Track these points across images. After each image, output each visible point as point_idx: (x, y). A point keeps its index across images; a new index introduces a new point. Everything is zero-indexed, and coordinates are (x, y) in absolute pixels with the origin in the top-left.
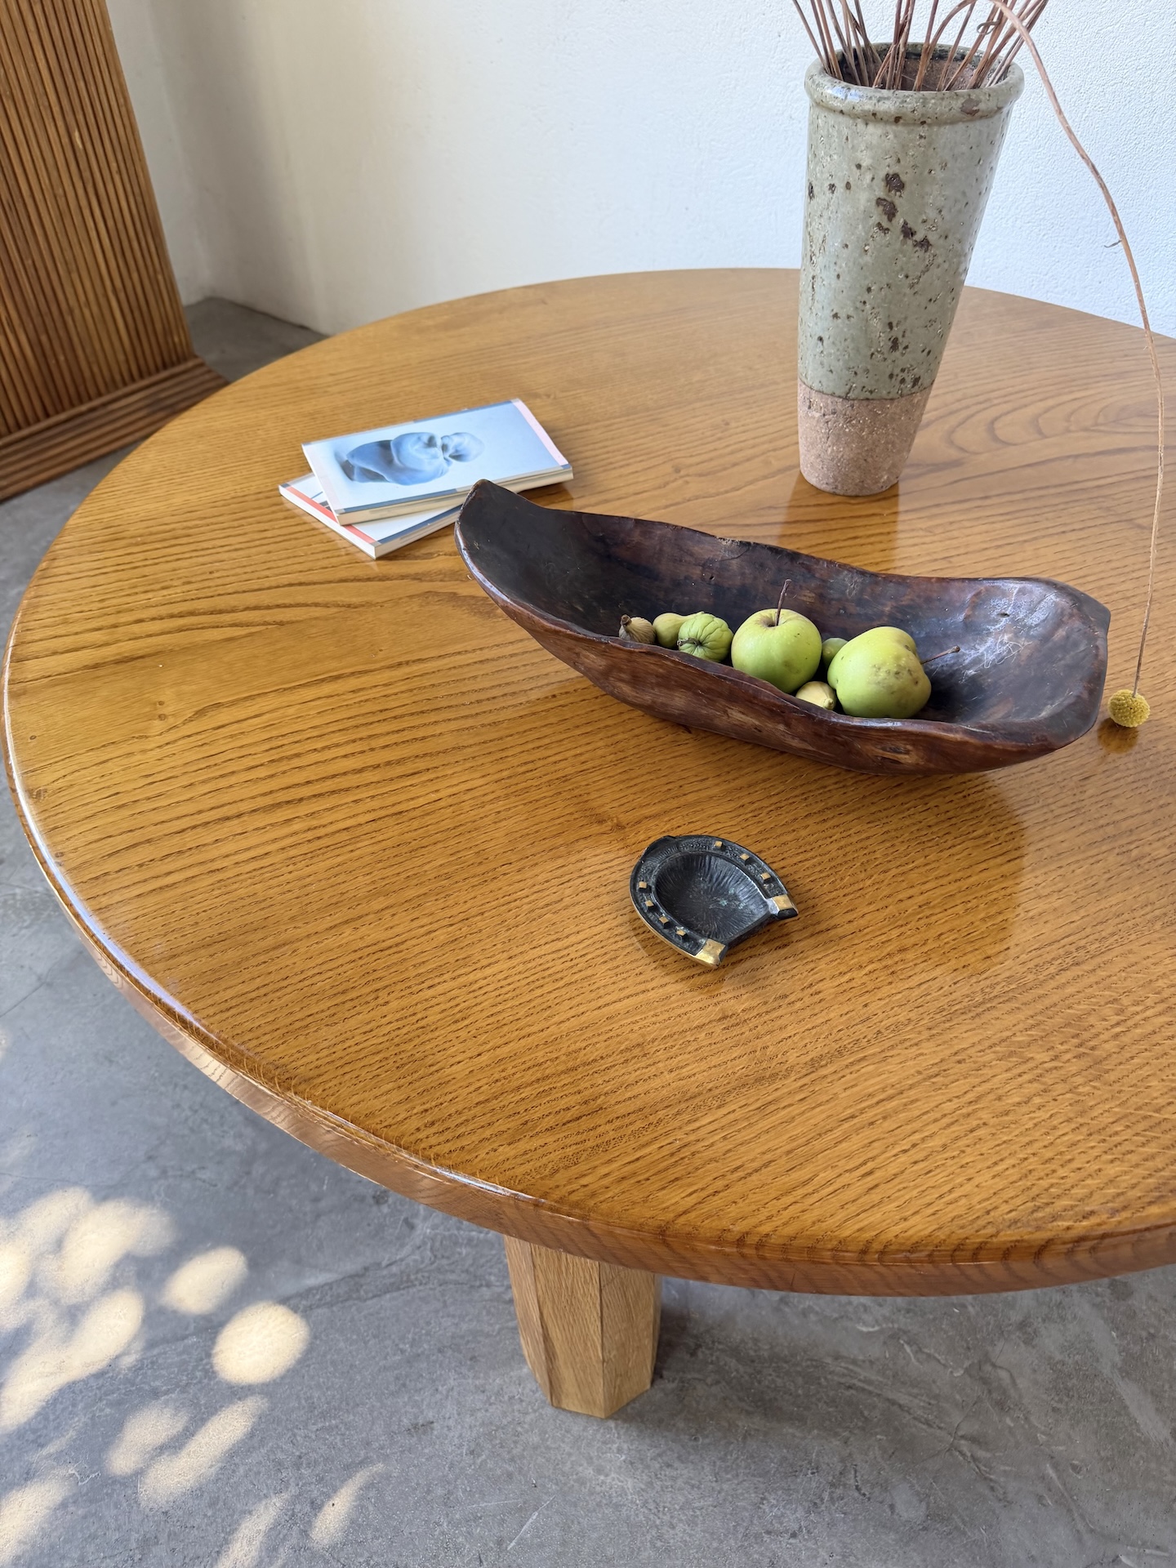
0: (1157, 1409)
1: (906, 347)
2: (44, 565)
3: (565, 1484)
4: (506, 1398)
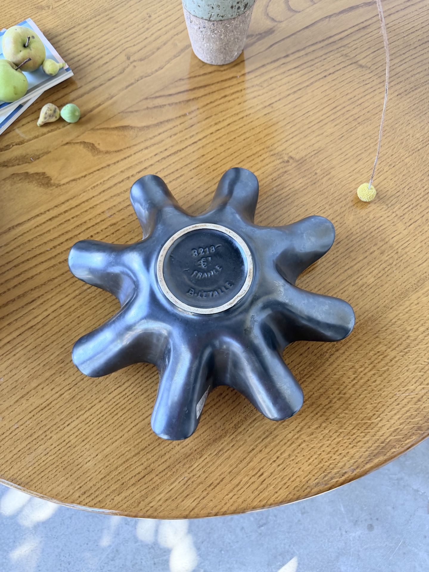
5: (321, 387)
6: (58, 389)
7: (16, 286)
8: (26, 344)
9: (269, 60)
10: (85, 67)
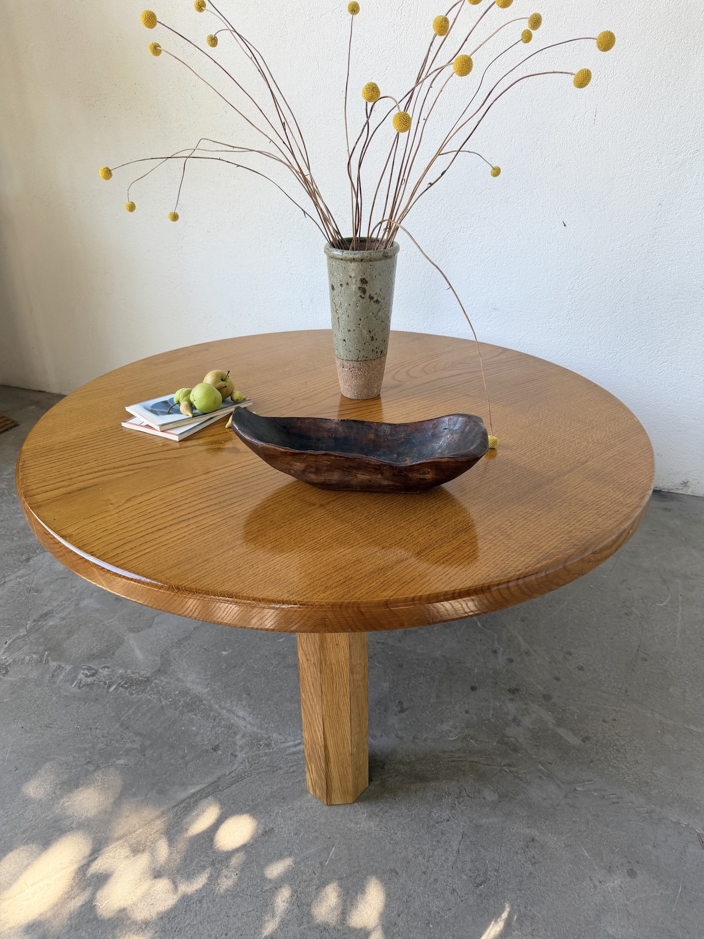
0: (574, 734)
1: (376, 339)
2: (21, 464)
3: (343, 833)
4: (305, 809)
9: (401, 397)
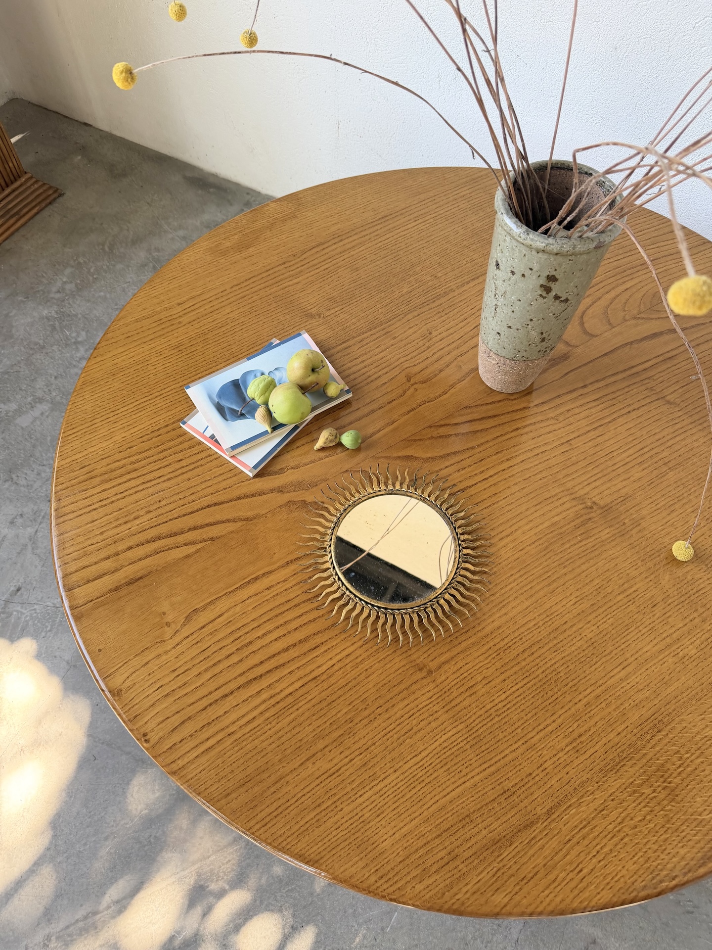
5: (643, 773)
6: (347, 753)
7: (296, 629)
8: (310, 698)
9: (565, 391)
10: (363, 387)
